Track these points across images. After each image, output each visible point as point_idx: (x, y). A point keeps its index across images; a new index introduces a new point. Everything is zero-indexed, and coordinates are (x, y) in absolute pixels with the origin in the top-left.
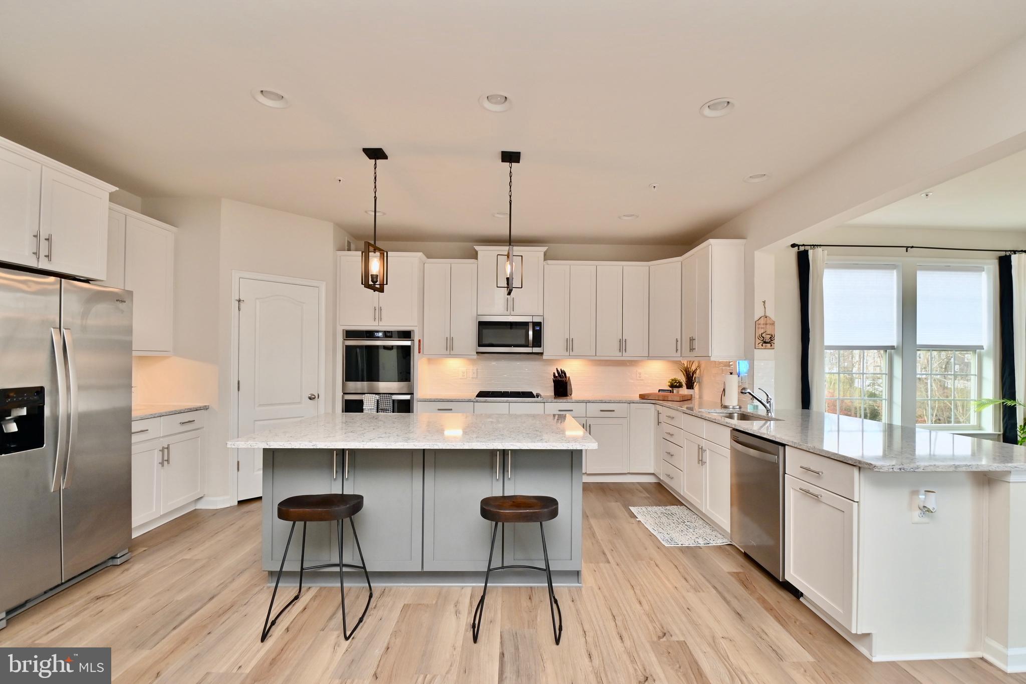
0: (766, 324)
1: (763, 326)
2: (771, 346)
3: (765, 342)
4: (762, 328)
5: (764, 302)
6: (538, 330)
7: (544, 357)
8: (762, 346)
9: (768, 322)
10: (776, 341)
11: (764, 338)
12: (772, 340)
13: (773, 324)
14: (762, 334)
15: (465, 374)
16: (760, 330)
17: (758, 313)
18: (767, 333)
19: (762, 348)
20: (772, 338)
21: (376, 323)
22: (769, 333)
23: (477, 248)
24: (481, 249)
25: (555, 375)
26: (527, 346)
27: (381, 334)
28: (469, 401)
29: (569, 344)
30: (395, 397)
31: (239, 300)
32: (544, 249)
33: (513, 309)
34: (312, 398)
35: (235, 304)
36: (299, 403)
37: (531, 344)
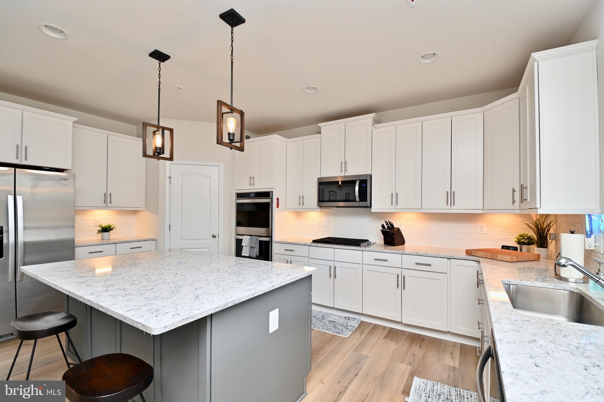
6: (364, 187)
7: (373, 210)
15: (321, 223)
21: (252, 187)
23: (320, 125)
24: (324, 126)
25: (383, 226)
26: (355, 201)
27: (254, 195)
28: (305, 245)
29: (395, 198)
30: (261, 239)
31: (170, 178)
32: (372, 115)
33: (346, 170)
34: (214, 237)
35: (168, 180)
36: (206, 239)
37: (358, 199)
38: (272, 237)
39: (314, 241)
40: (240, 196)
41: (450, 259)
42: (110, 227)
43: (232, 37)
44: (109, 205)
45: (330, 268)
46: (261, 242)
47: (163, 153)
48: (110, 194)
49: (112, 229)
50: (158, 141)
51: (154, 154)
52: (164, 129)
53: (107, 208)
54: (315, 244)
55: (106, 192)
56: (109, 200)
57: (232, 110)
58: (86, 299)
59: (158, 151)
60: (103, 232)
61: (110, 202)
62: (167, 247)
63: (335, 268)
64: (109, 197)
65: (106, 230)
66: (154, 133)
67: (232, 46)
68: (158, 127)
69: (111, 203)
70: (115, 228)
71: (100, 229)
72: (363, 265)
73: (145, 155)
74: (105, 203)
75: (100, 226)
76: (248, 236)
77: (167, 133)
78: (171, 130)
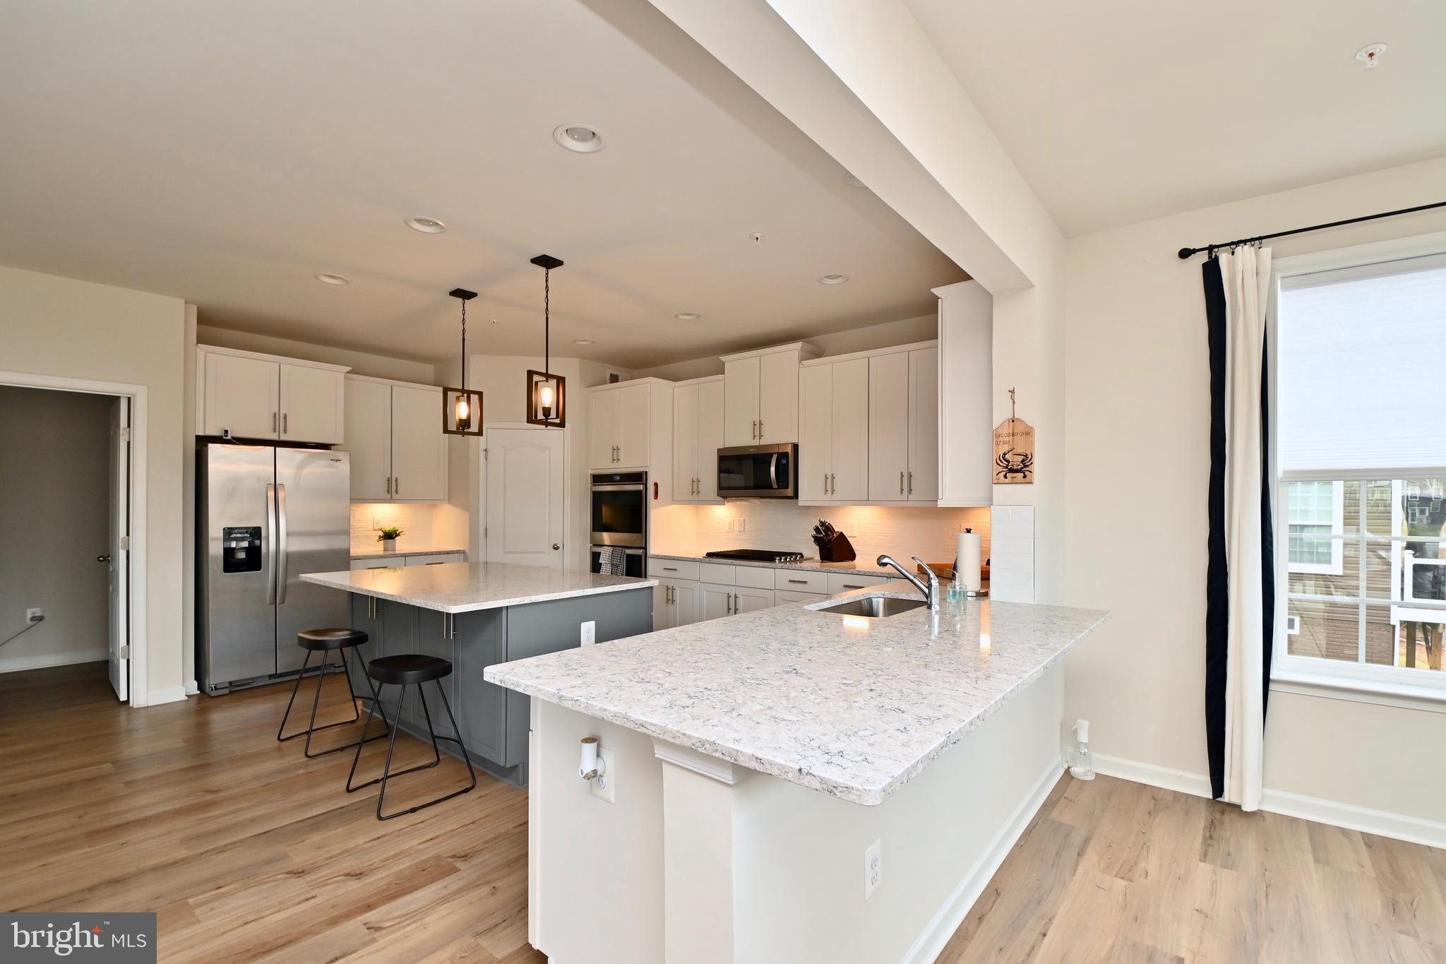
0: (1013, 435)
1: (1007, 439)
2: (1025, 477)
3: (1012, 471)
4: (1004, 443)
5: (1012, 392)
6: (784, 464)
7: (801, 502)
8: (1005, 477)
9: (1019, 429)
10: (1037, 467)
11: (1008, 462)
12: (1027, 466)
13: (1028, 433)
14: (1004, 454)
16: (1000, 447)
17: (1001, 414)
18: (1015, 452)
19: (1006, 481)
20: (1026, 461)
21: (615, 465)
22: (1019, 452)
23: (723, 358)
24: (728, 359)
25: (817, 529)
26: (771, 487)
27: (618, 478)
28: (694, 560)
29: (829, 483)
30: (629, 551)
31: (486, 450)
32: (798, 345)
33: (761, 436)
34: (556, 548)
35: (482, 454)
36: (543, 552)
37: (775, 486)
38: (645, 548)
39: (710, 555)
40: (597, 479)
41: (890, 578)
42: (396, 531)
43: (547, 286)
44: (394, 496)
45: (729, 597)
46: (628, 556)
47: (469, 427)
48: (397, 478)
49: (397, 535)
50: (462, 410)
51: (458, 428)
52: (469, 393)
53: (391, 500)
54: (708, 560)
55: (390, 476)
56: (394, 490)
57: (548, 376)
58: (388, 595)
59: (463, 424)
60: (385, 539)
61: (396, 491)
62: (482, 559)
63: (736, 597)
64: (394, 483)
65: (390, 536)
66: (458, 398)
67: (547, 297)
68: (463, 391)
69: (397, 493)
70: (403, 533)
71: (382, 534)
72: (777, 592)
73: (446, 431)
74: (389, 493)
75: (381, 530)
76: (609, 548)
77: (474, 398)
78: (480, 394)
